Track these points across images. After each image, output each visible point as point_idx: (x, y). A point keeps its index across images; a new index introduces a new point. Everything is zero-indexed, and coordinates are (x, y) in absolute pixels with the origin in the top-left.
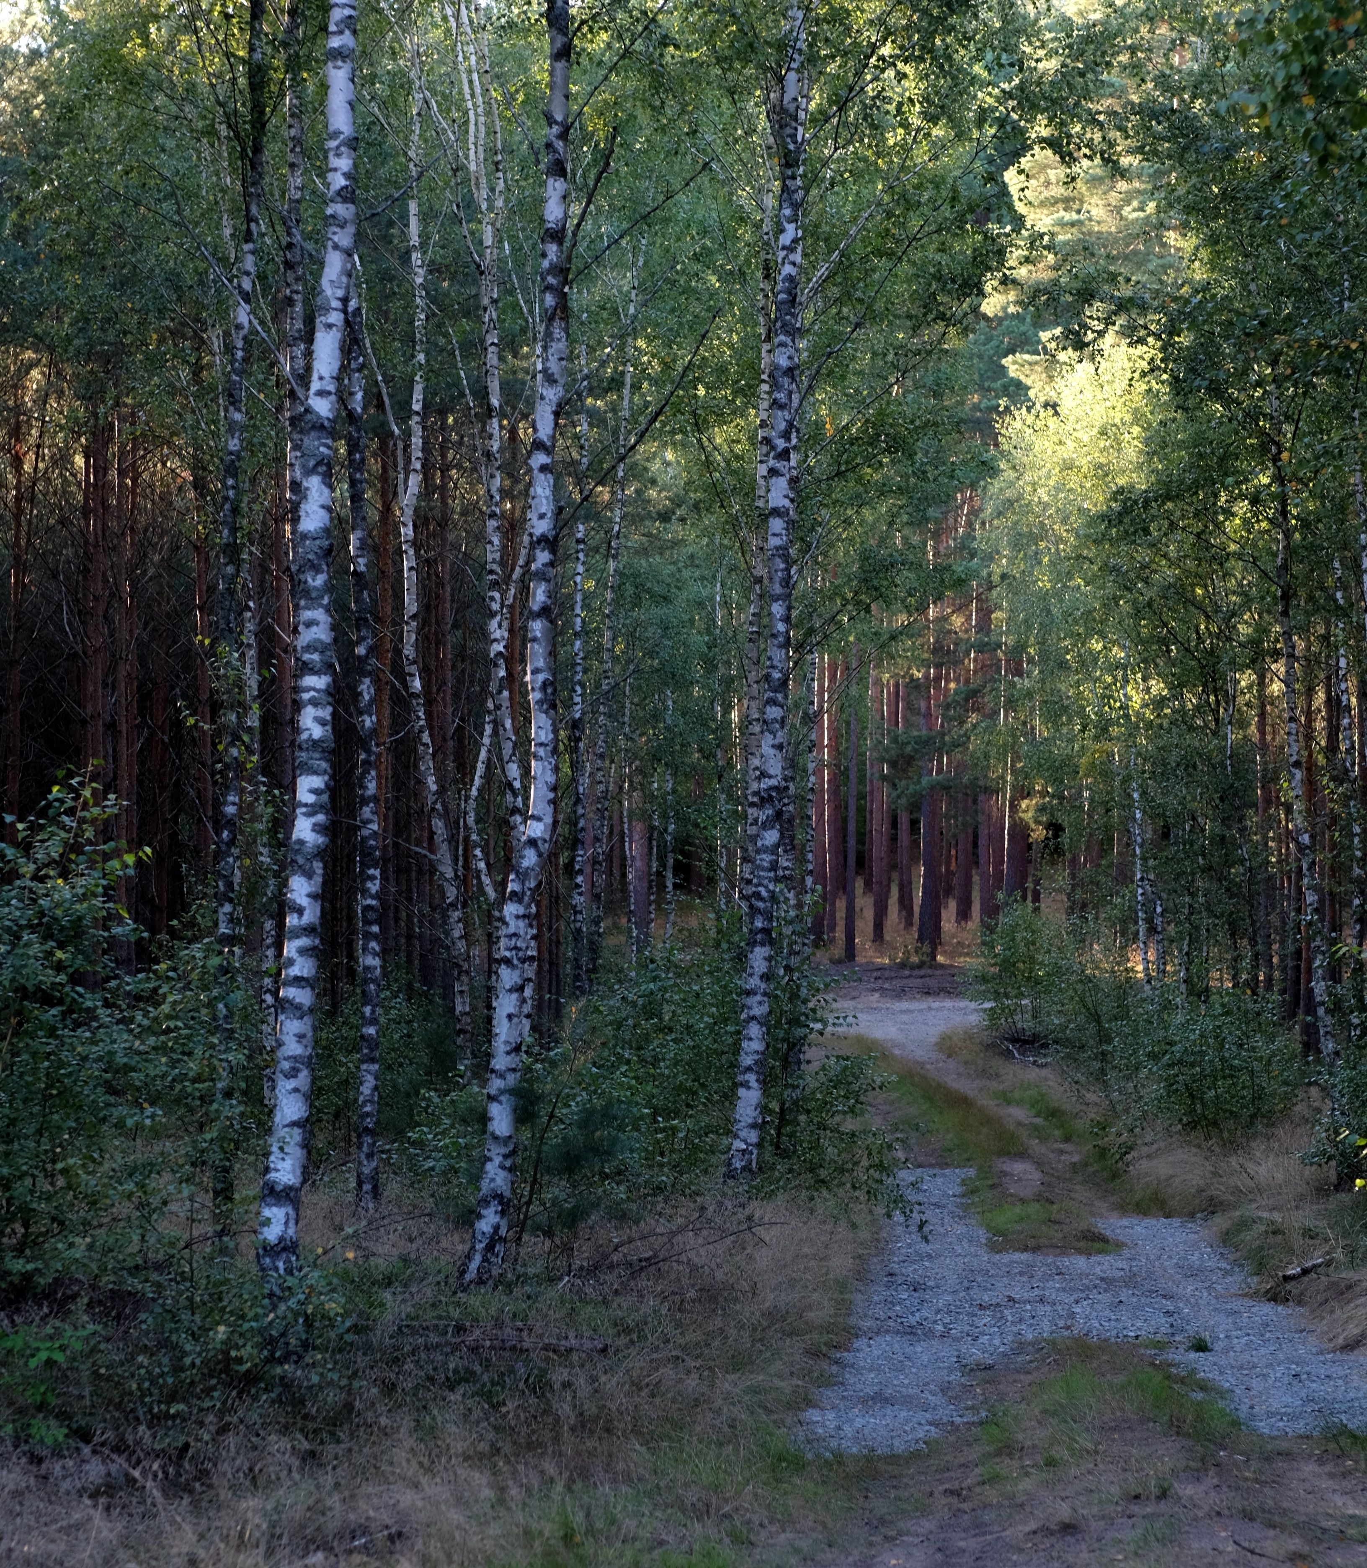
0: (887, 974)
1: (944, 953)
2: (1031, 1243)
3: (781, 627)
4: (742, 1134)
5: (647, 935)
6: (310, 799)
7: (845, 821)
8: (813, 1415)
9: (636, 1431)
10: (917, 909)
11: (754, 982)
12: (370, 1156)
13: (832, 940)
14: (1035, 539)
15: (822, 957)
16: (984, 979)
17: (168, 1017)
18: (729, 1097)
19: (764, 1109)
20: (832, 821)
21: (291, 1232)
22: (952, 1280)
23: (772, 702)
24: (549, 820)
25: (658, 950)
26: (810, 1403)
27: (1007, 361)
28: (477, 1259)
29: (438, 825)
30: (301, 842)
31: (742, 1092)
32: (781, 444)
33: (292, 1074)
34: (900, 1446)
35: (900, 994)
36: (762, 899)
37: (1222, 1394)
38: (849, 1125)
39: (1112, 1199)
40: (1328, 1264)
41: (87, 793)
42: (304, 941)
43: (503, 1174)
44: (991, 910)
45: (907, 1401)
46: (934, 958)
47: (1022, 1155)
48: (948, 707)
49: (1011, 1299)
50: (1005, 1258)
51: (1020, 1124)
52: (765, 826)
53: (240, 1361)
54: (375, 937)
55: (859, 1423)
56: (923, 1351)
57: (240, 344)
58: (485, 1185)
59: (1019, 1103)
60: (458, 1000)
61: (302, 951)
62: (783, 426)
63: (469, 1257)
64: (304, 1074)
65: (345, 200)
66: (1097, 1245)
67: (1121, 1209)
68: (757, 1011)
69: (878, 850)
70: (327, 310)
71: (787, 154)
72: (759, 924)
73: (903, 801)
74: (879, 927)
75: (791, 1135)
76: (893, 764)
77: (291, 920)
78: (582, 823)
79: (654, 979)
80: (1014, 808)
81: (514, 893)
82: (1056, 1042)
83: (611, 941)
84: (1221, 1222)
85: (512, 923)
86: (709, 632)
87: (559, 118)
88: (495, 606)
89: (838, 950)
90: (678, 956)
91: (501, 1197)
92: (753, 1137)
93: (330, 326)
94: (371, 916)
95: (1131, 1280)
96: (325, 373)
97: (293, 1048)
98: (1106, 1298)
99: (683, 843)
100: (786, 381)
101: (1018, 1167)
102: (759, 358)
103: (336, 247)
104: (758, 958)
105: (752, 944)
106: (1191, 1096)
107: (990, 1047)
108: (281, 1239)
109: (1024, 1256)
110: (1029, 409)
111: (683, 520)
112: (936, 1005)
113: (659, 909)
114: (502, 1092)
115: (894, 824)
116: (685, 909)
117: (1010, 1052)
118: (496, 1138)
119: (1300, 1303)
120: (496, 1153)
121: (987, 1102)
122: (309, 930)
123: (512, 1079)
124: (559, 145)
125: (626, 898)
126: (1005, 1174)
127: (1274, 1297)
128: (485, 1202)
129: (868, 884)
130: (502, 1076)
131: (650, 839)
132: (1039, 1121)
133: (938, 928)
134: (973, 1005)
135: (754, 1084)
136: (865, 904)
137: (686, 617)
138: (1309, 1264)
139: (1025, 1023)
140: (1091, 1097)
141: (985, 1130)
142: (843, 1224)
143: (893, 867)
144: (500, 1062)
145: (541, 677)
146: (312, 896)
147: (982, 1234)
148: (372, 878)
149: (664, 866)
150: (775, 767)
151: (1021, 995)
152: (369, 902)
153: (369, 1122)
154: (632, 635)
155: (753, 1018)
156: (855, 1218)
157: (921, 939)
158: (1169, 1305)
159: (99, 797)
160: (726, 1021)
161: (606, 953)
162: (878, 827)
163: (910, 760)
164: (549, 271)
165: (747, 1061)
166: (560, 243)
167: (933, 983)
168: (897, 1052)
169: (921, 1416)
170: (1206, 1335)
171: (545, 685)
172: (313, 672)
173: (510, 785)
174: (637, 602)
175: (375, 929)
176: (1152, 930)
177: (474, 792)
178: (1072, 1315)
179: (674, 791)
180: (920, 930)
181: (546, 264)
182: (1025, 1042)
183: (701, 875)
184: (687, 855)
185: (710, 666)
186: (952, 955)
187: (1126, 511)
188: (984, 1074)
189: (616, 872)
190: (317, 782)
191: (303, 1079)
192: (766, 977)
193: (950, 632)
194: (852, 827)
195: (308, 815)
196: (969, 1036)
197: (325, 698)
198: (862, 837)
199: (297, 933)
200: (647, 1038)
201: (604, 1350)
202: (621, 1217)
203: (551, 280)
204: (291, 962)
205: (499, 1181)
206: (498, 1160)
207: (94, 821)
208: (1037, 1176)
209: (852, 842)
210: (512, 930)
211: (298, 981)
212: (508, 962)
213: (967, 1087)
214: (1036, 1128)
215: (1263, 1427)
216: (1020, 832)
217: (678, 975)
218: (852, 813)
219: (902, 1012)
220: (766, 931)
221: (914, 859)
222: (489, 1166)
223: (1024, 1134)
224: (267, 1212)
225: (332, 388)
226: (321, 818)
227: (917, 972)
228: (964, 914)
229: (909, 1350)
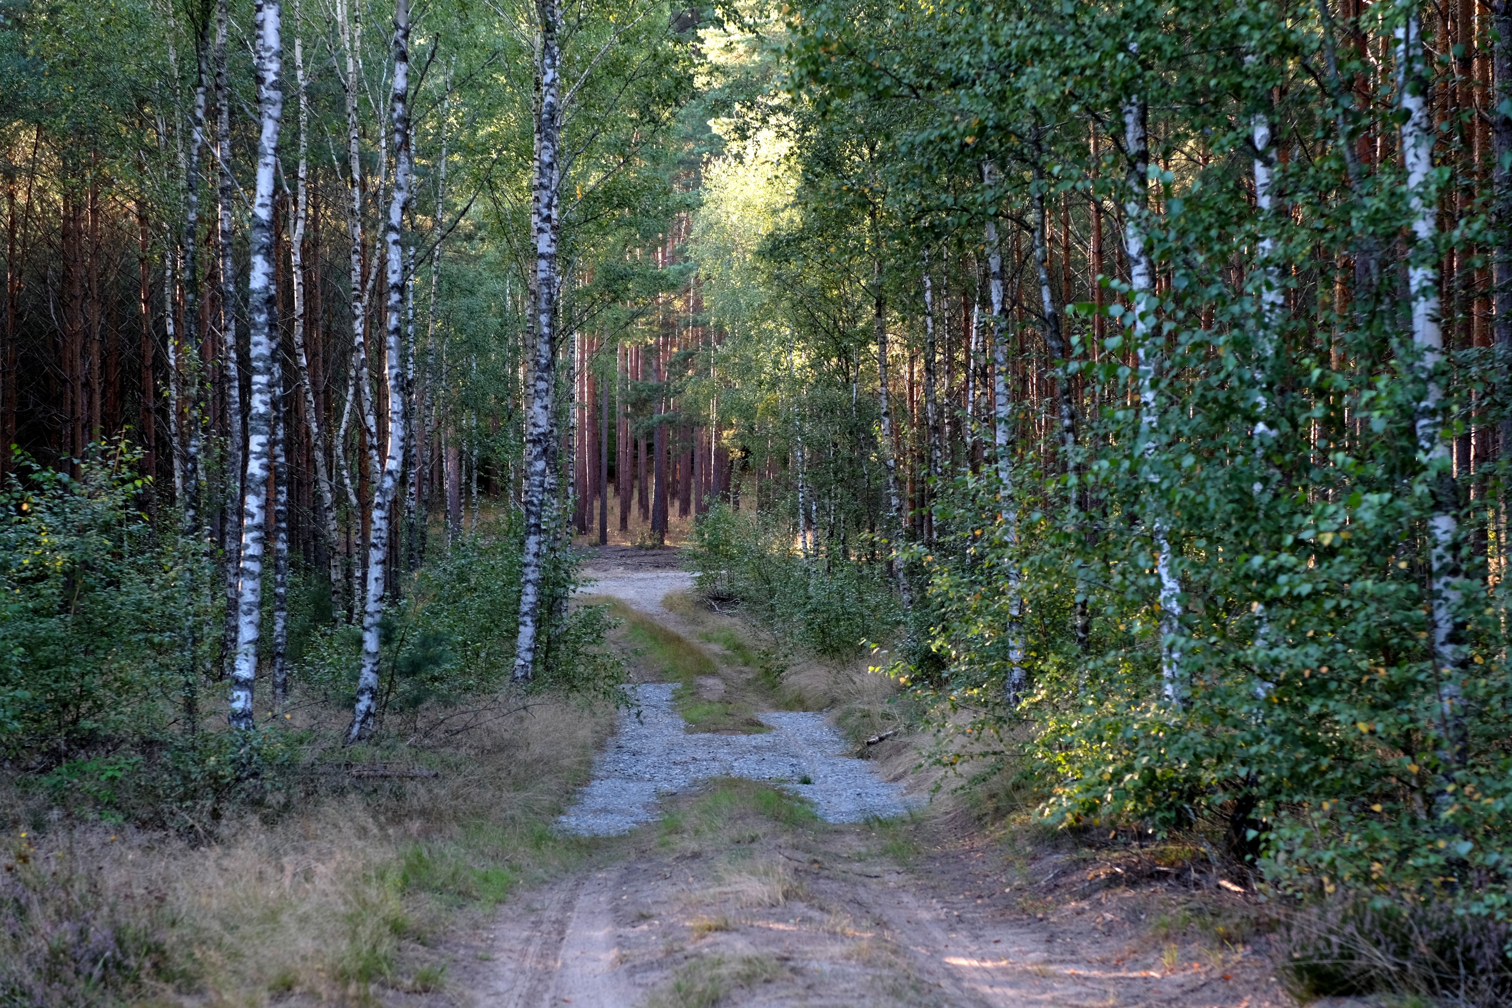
0: (629, 553)
1: (670, 538)
2: (713, 727)
3: (546, 330)
4: (522, 655)
5: (459, 527)
6: (258, 449)
7: (600, 444)
8: (563, 819)
9: (456, 818)
10: (651, 507)
11: (529, 558)
12: (281, 670)
13: (591, 530)
14: (729, 251)
15: (583, 541)
16: (695, 557)
17: (175, 579)
18: (514, 634)
19: (536, 639)
20: (592, 445)
21: (249, 706)
22: (659, 750)
23: (540, 378)
24: (400, 459)
25: (467, 537)
26: (561, 812)
27: (710, 122)
28: (357, 726)
29: (319, 455)
30: (253, 475)
31: (521, 628)
32: (545, 212)
33: (249, 613)
34: (613, 833)
35: (638, 567)
36: (534, 505)
37: (812, 805)
38: (593, 649)
39: (771, 701)
40: (895, 734)
41: (122, 445)
42: (255, 534)
43: (372, 675)
44: (702, 509)
45: (621, 812)
46: (662, 542)
47: (714, 674)
48: (672, 365)
49: (694, 759)
50: (695, 736)
51: (716, 655)
52: (536, 458)
53: (223, 777)
54: (283, 530)
55: (591, 821)
56: (634, 787)
57: (195, 152)
58: (362, 683)
59: (716, 641)
60: (333, 572)
61: (254, 540)
62: (546, 200)
63: (351, 726)
64: (256, 613)
65: (275, 89)
66: (756, 728)
67: (777, 707)
68: (531, 577)
69: (624, 467)
70: (265, 155)
71: (548, 23)
72: (532, 521)
73: (641, 431)
74: (624, 520)
75: (556, 657)
76: (633, 405)
77: (247, 521)
78: (414, 451)
79: (465, 557)
80: (718, 437)
81: (378, 504)
82: (743, 599)
83: (433, 531)
84: (837, 712)
85: (378, 522)
86: (501, 316)
87: (403, 25)
88: (357, 312)
89: (595, 537)
90: (480, 542)
91: (371, 688)
92: (529, 657)
93: (267, 165)
94: (281, 517)
95: (772, 748)
96: (265, 193)
97: (249, 597)
98: (755, 757)
99: (484, 463)
100: (548, 171)
101: (710, 682)
102: (532, 144)
103: (270, 117)
104: (532, 542)
105: (528, 533)
106: (823, 632)
107: (699, 603)
108: (243, 710)
109: (707, 735)
110: (724, 161)
111: (482, 240)
112: (663, 574)
113: (467, 508)
114: (372, 625)
115: (636, 446)
116: (485, 508)
117: (712, 606)
118: (368, 653)
119: (876, 758)
120: (368, 662)
121: (695, 641)
122: (258, 527)
123: (378, 617)
124: (403, 42)
125: (443, 501)
126: (701, 686)
127: (861, 756)
128: (362, 692)
129: (617, 490)
130: (372, 615)
131: (460, 460)
132: (728, 652)
133: (665, 521)
134: (687, 574)
135: (529, 623)
136: (614, 504)
137: (485, 305)
138: (883, 735)
139: (722, 587)
140: (763, 635)
141: (690, 658)
142: (587, 712)
143: (635, 477)
144: (371, 607)
145: (394, 371)
146: (260, 507)
147: (682, 723)
148: (281, 492)
149: (470, 478)
150: (543, 420)
151: (719, 568)
152: (280, 508)
153: (280, 649)
154: (447, 317)
155: (529, 581)
156: (595, 709)
157: (653, 528)
158: (794, 761)
159: (131, 447)
160: (511, 583)
161: (429, 540)
162: (623, 450)
163: (646, 401)
164: (398, 120)
165: (525, 608)
166: (404, 102)
167: (660, 559)
168: (634, 607)
169: (629, 819)
170: (811, 776)
171: (397, 376)
172: (259, 373)
173: (369, 430)
174: (450, 294)
175: (284, 525)
176: (809, 521)
177: (342, 432)
178: (732, 767)
179: (478, 427)
180: (653, 523)
181: (395, 116)
182: (723, 600)
183: (496, 486)
184: (487, 472)
185: (501, 338)
186: (675, 539)
187: (775, 248)
188: (694, 621)
189: (436, 482)
190: (262, 439)
191: (255, 616)
192: (537, 555)
193: (673, 312)
194: (604, 450)
195: (257, 459)
196: (684, 596)
197: (266, 388)
198: (613, 455)
199: (250, 529)
200: (460, 595)
201: (436, 776)
202: (446, 702)
203: (399, 125)
204: (247, 546)
205: (370, 679)
206: (369, 667)
207: (127, 462)
208: (722, 687)
209: (604, 460)
210: (377, 526)
211: (252, 557)
212: (375, 546)
213: (682, 631)
214: (725, 657)
215: (831, 820)
216: (722, 453)
217: (481, 555)
218: (605, 439)
219: (639, 580)
220: (537, 526)
221: (649, 471)
222: (364, 670)
223: (717, 662)
224: (236, 694)
225: (268, 202)
226: (264, 460)
227: (650, 552)
228: (684, 511)
229: (625, 786)
